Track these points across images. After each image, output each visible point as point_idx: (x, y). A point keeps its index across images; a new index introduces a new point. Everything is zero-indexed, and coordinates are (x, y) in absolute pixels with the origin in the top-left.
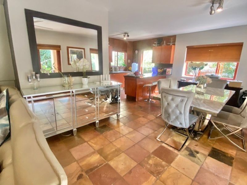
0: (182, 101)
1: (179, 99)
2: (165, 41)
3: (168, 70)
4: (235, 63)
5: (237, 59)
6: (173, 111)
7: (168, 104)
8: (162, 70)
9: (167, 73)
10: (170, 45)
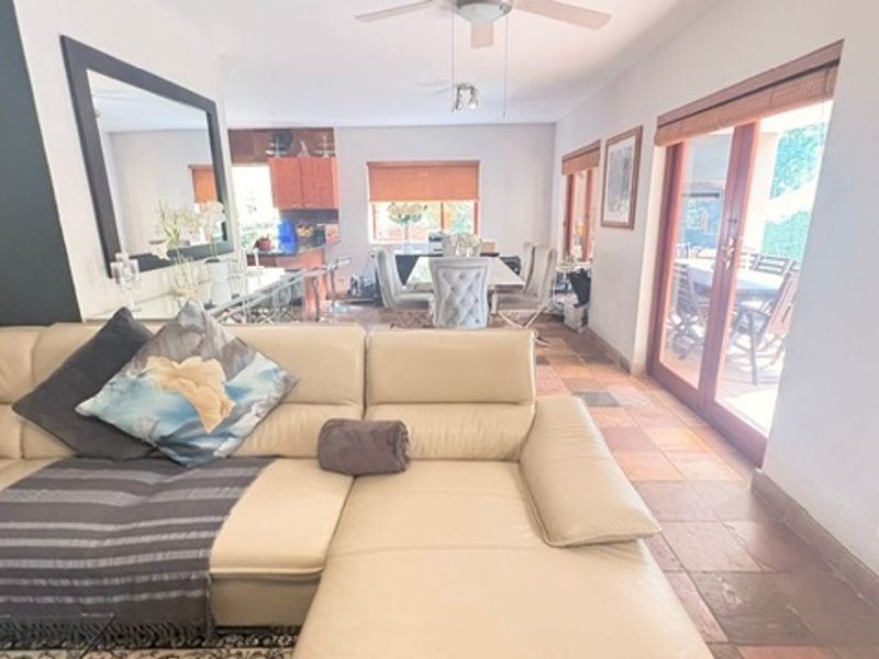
0: (478, 275)
1: (473, 273)
2: (303, 144)
3: (329, 228)
4: (471, 204)
5: (473, 194)
6: (463, 301)
7: (453, 289)
8: (311, 229)
9: (327, 238)
10: (322, 155)
